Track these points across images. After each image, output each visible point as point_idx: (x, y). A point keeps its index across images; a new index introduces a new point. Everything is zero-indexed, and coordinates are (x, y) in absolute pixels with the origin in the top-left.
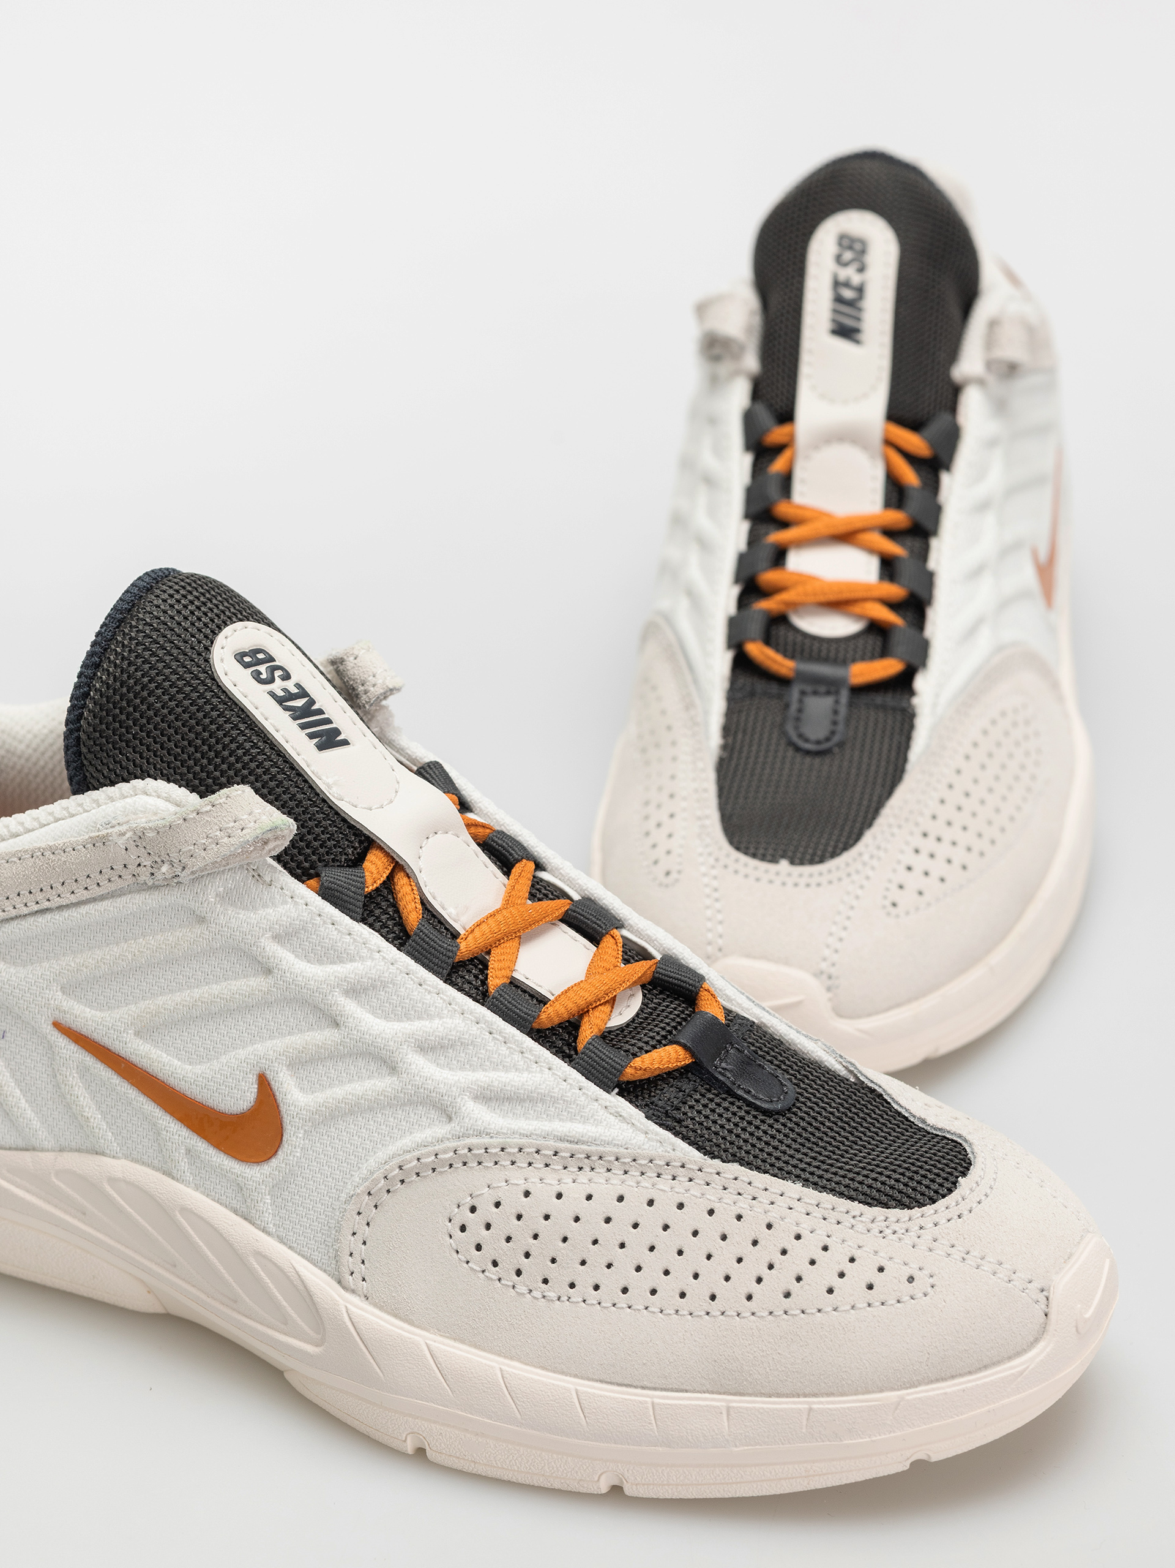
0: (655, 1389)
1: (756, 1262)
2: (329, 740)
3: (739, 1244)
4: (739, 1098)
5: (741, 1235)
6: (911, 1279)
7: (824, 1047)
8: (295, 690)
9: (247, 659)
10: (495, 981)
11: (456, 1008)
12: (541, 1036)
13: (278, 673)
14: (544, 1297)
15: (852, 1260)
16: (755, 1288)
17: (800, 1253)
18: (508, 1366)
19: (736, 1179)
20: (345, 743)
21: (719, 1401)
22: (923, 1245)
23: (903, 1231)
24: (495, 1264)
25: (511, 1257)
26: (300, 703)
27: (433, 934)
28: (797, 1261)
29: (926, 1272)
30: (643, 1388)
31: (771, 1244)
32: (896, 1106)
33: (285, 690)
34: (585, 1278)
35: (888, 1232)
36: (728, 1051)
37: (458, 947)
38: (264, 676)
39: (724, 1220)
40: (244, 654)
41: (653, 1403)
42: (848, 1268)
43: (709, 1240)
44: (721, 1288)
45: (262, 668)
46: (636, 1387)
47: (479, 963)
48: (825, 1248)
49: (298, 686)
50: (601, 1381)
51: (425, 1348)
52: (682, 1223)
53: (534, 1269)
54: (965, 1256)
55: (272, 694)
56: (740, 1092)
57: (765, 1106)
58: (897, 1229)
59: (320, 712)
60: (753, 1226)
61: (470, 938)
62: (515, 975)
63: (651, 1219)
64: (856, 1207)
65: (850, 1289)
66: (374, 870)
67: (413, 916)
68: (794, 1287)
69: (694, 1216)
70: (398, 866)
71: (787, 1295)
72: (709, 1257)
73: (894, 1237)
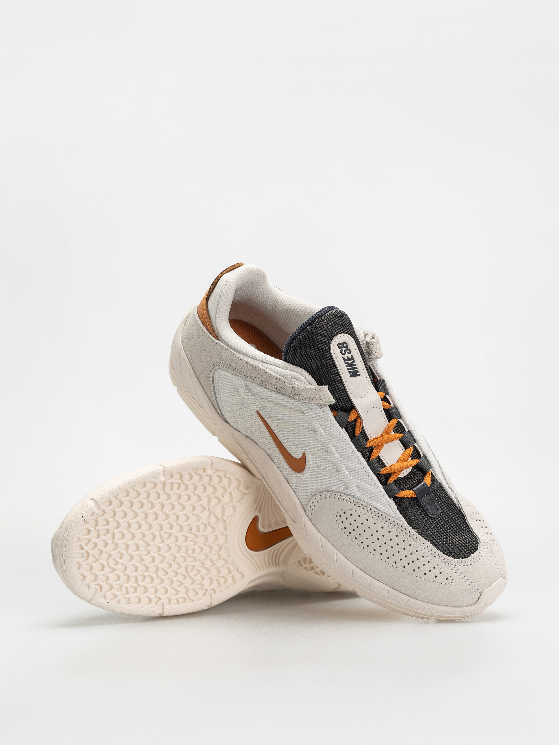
0: (372, 577)
1: (410, 559)
2: (354, 374)
3: (407, 552)
4: (424, 510)
5: (409, 550)
6: (447, 579)
7: (455, 496)
8: (350, 357)
9: (341, 346)
10: (373, 457)
11: (360, 462)
12: (379, 476)
13: (348, 351)
14: (354, 542)
15: (434, 568)
16: (407, 565)
17: (422, 561)
18: (339, 554)
19: (413, 535)
20: (359, 375)
21: (387, 588)
22: (454, 570)
23: (451, 564)
24: (345, 528)
25: (350, 529)
26: (350, 362)
27: (362, 438)
28: (420, 563)
29: (452, 578)
30: (370, 576)
31: (416, 555)
32: (467, 521)
33: (348, 357)
34: (366, 542)
35: (447, 563)
36: (427, 495)
37: (367, 444)
38: (343, 352)
39: (406, 544)
40: (340, 344)
41: (371, 580)
42: (432, 569)
43: (400, 548)
44: (398, 561)
45: (344, 349)
46: (368, 575)
47: (371, 449)
48: (429, 562)
49: (352, 356)
50: (360, 569)
51: (320, 539)
52: (396, 540)
53: (354, 534)
54: (464, 577)
55: (343, 358)
56: (425, 509)
57: (430, 515)
58: (449, 563)
59: (355, 365)
60: (413, 549)
61: (371, 442)
62: (379, 455)
63: (388, 536)
64: (441, 554)
65: (431, 575)
66: (352, 417)
67: (358, 432)
68: (417, 569)
69: (399, 540)
70: (359, 417)
71: (414, 570)
72: (399, 552)
73: (448, 565)
